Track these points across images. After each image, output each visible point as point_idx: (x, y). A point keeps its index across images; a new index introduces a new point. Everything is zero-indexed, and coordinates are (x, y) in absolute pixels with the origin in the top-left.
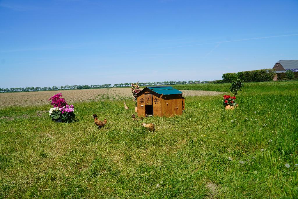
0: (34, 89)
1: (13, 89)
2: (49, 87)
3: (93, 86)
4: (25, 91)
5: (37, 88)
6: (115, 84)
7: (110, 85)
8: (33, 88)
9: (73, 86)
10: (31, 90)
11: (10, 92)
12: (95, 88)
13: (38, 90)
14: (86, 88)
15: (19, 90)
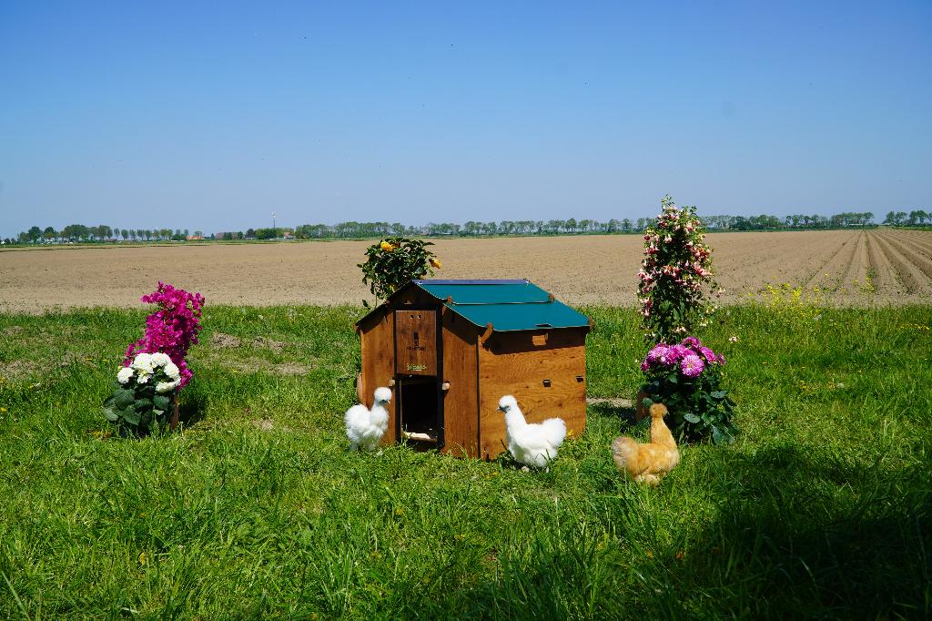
0: (574, 226)
1: (508, 226)
2: (626, 220)
3: (796, 220)
4: (548, 233)
5: (585, 223)
6: (891, 214)
7: (868, 215)
8: (572, 224)
9: (714, 219)
10: (566, 230)
11: (501, 234)
12: (801, 228)
13: (588, 228)
14: (760, 228)
15: (527, 229)
